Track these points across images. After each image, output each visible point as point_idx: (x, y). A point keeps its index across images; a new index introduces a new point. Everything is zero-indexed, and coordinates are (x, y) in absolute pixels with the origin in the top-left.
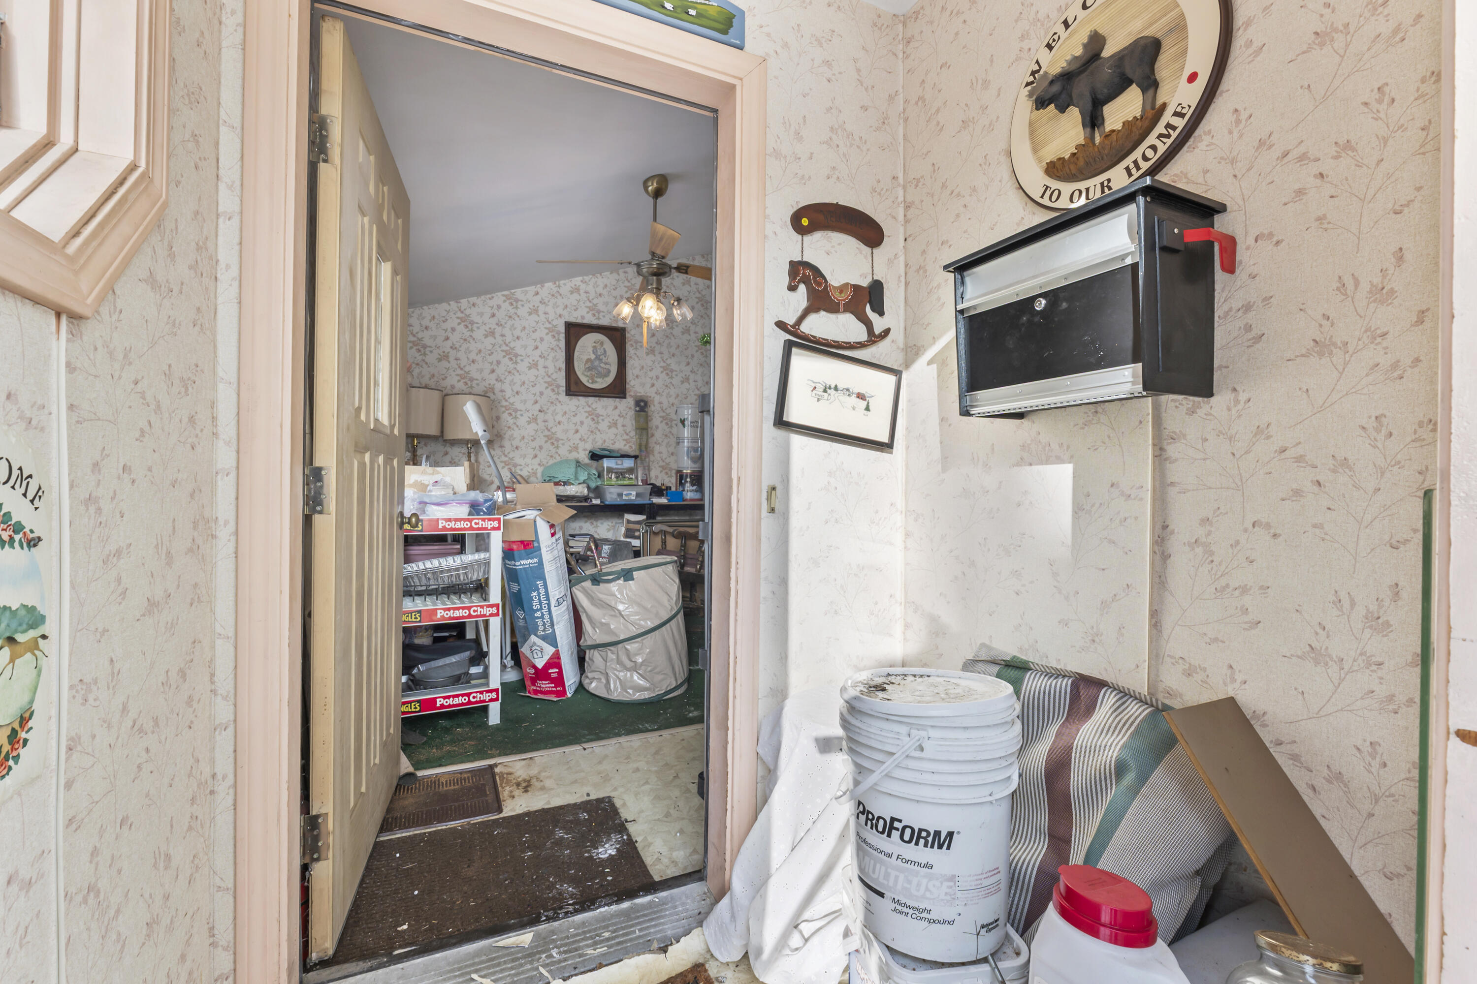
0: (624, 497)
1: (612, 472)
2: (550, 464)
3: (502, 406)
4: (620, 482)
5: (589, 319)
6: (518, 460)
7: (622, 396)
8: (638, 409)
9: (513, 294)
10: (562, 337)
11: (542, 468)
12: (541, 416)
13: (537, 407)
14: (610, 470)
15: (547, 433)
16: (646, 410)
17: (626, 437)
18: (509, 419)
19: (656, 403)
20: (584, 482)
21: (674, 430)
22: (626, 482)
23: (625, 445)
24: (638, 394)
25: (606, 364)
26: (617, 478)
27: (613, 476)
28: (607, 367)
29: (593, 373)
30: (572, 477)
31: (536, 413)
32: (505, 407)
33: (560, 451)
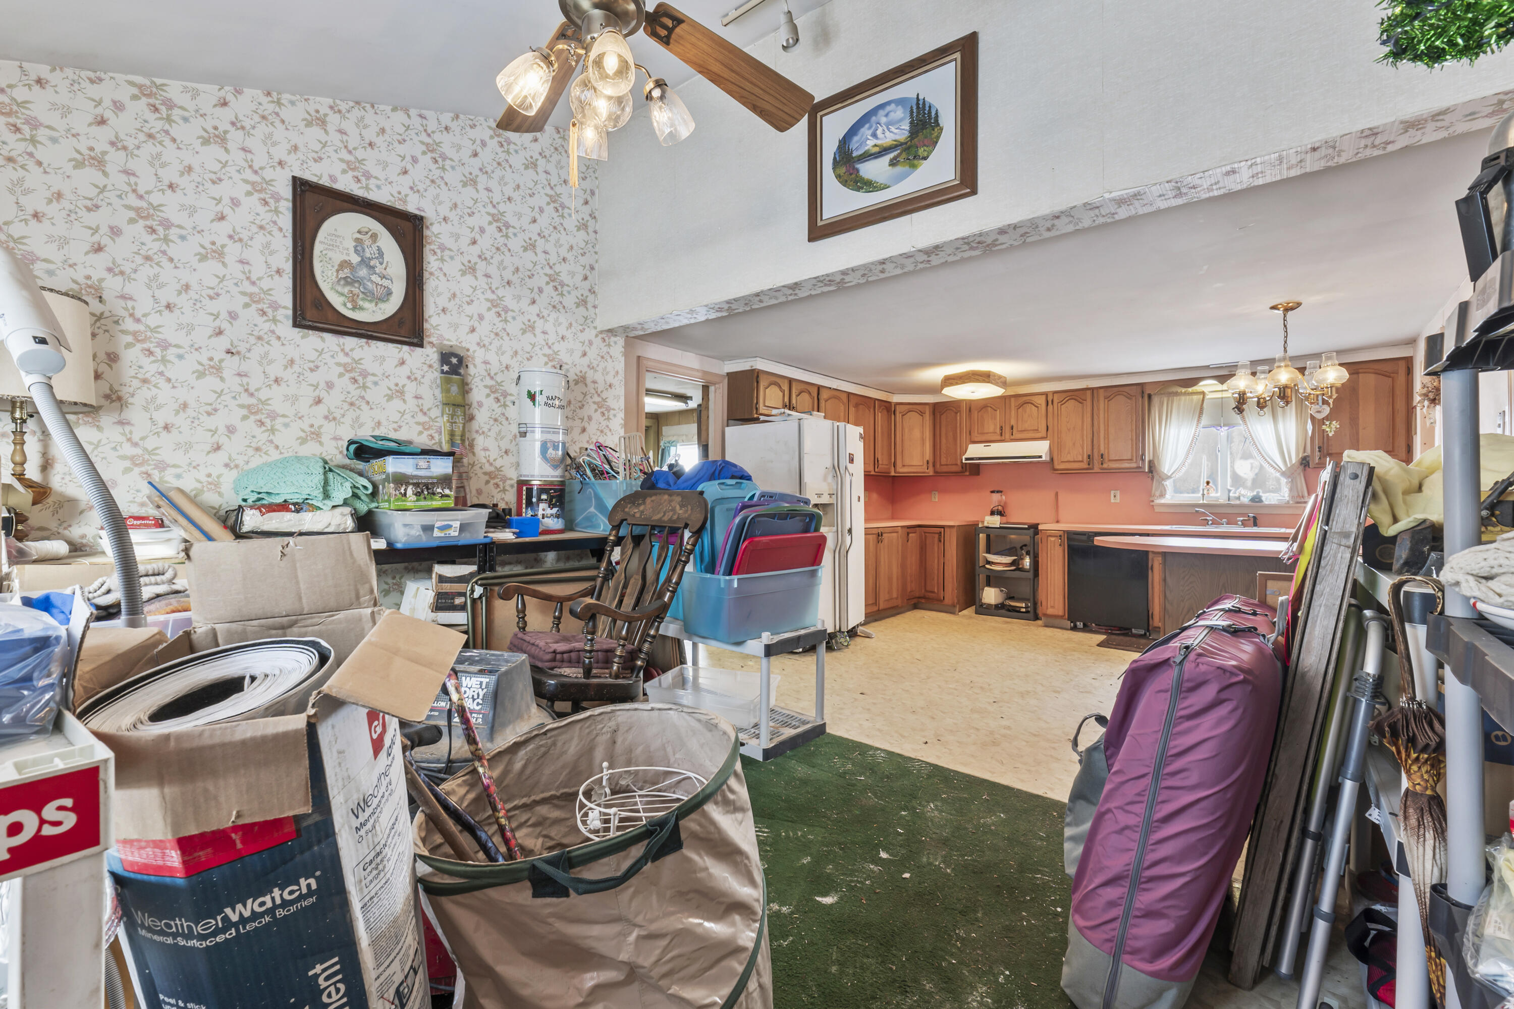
0: (437, 533)
1: (407, 484)
2: (252, 465)
3: (124, 332)
4: (424, 504)
5: (345, 184)
6: (167, 454)
7: (415, 340)
8: (446, 368)
9: (160, 87)
10: (286, 207)
11: (234, 473)
12: (231, 365)
13: (223, 343)
14: (401, 480)
15: (246, 400)
16: (462, 371)
17: (421, 418)
18: (145, 361)
19: (478, 361)
20: (346, 503)
21: (512, 412)
22: (437, 503)
23: (420, 433)
24: (446, 342)
25: (383, 277)
26: (417, 494)
27: (410, 491)
28: (386, 283)
29: (356, 291)
30: (318, 493)
31: (219, 355)
32: (135, 334)
33: (278, 439)
